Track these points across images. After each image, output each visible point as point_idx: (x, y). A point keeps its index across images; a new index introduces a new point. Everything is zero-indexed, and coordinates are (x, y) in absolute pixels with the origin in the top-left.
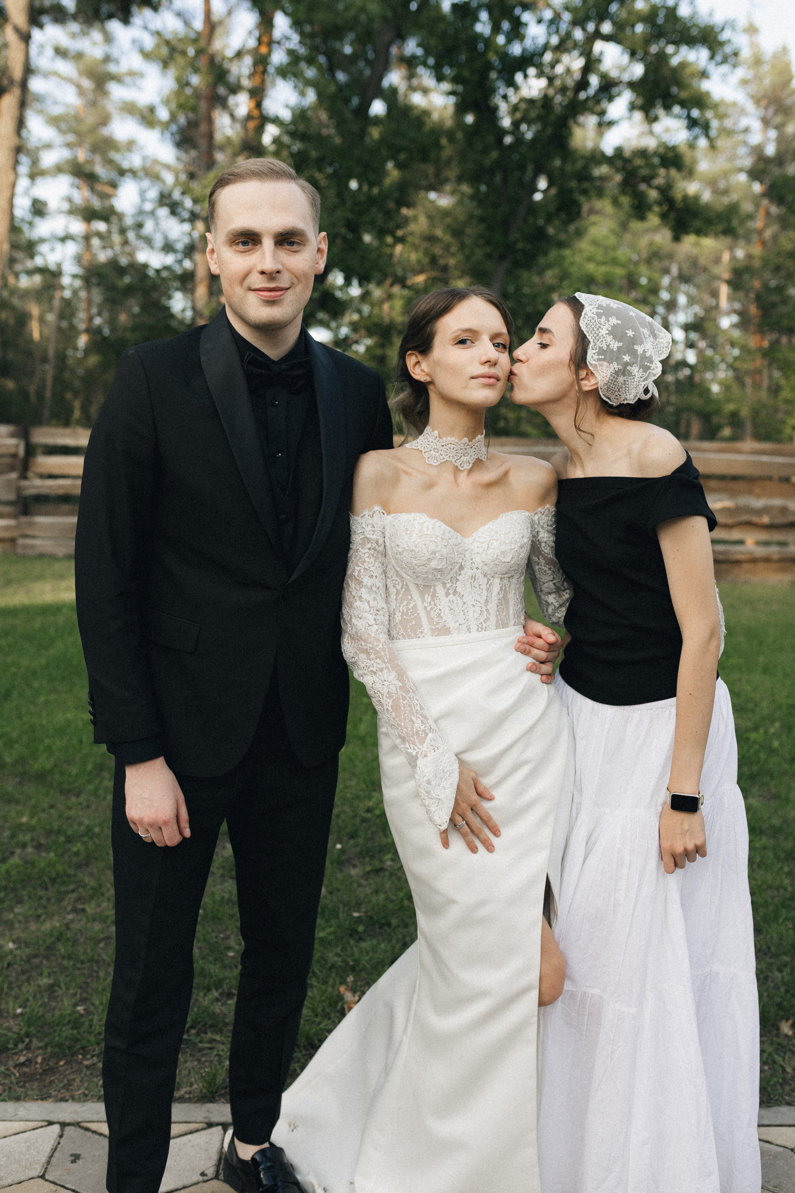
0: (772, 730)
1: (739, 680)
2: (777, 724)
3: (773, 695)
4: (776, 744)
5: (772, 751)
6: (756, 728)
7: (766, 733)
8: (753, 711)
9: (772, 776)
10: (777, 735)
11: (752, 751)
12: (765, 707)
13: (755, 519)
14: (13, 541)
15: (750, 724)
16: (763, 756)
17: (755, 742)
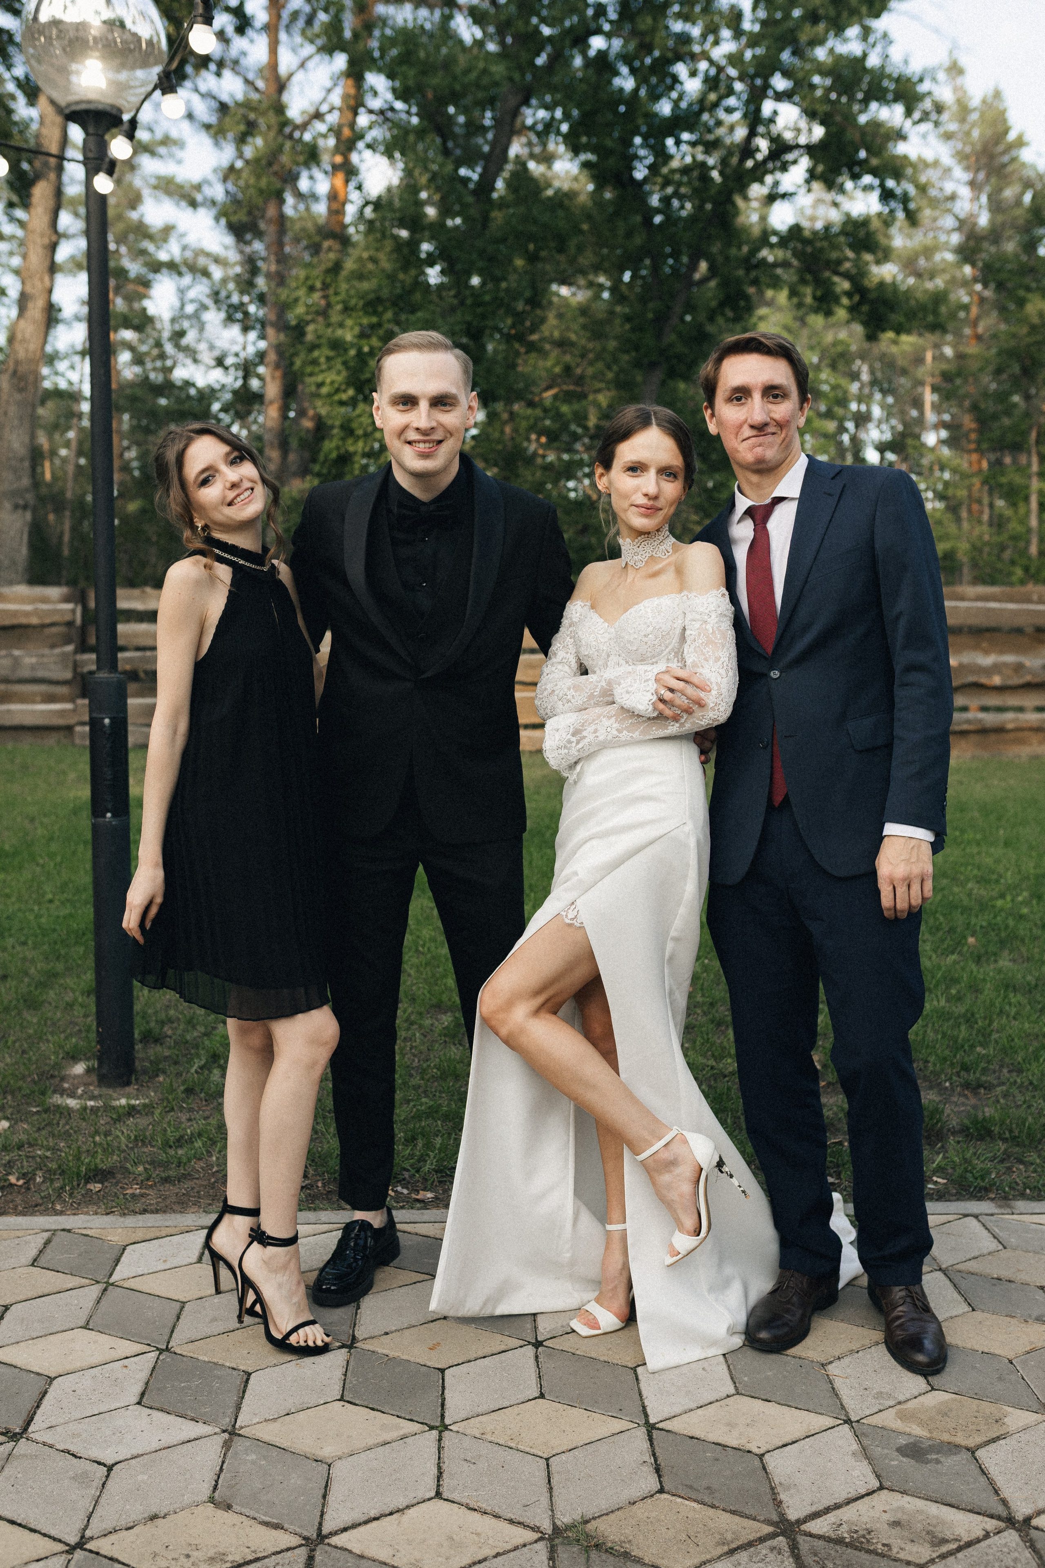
0: (1020, 899)
1: (979, 853)
2: (1025, 894)
3: (1018, 866)
4: (1025, 911)
5: (1021, 917)
6: (1002, 896)
7: (1013, 901)
8: (997, 881)
9: (1023, 941)
10: (1026, 903)
11: (999, 918)
12: (1010, 877)
13: (984, 680)
14: (69, 729)
15: (994, 894)
16: (1011, 922)
17: (1001, 910)
